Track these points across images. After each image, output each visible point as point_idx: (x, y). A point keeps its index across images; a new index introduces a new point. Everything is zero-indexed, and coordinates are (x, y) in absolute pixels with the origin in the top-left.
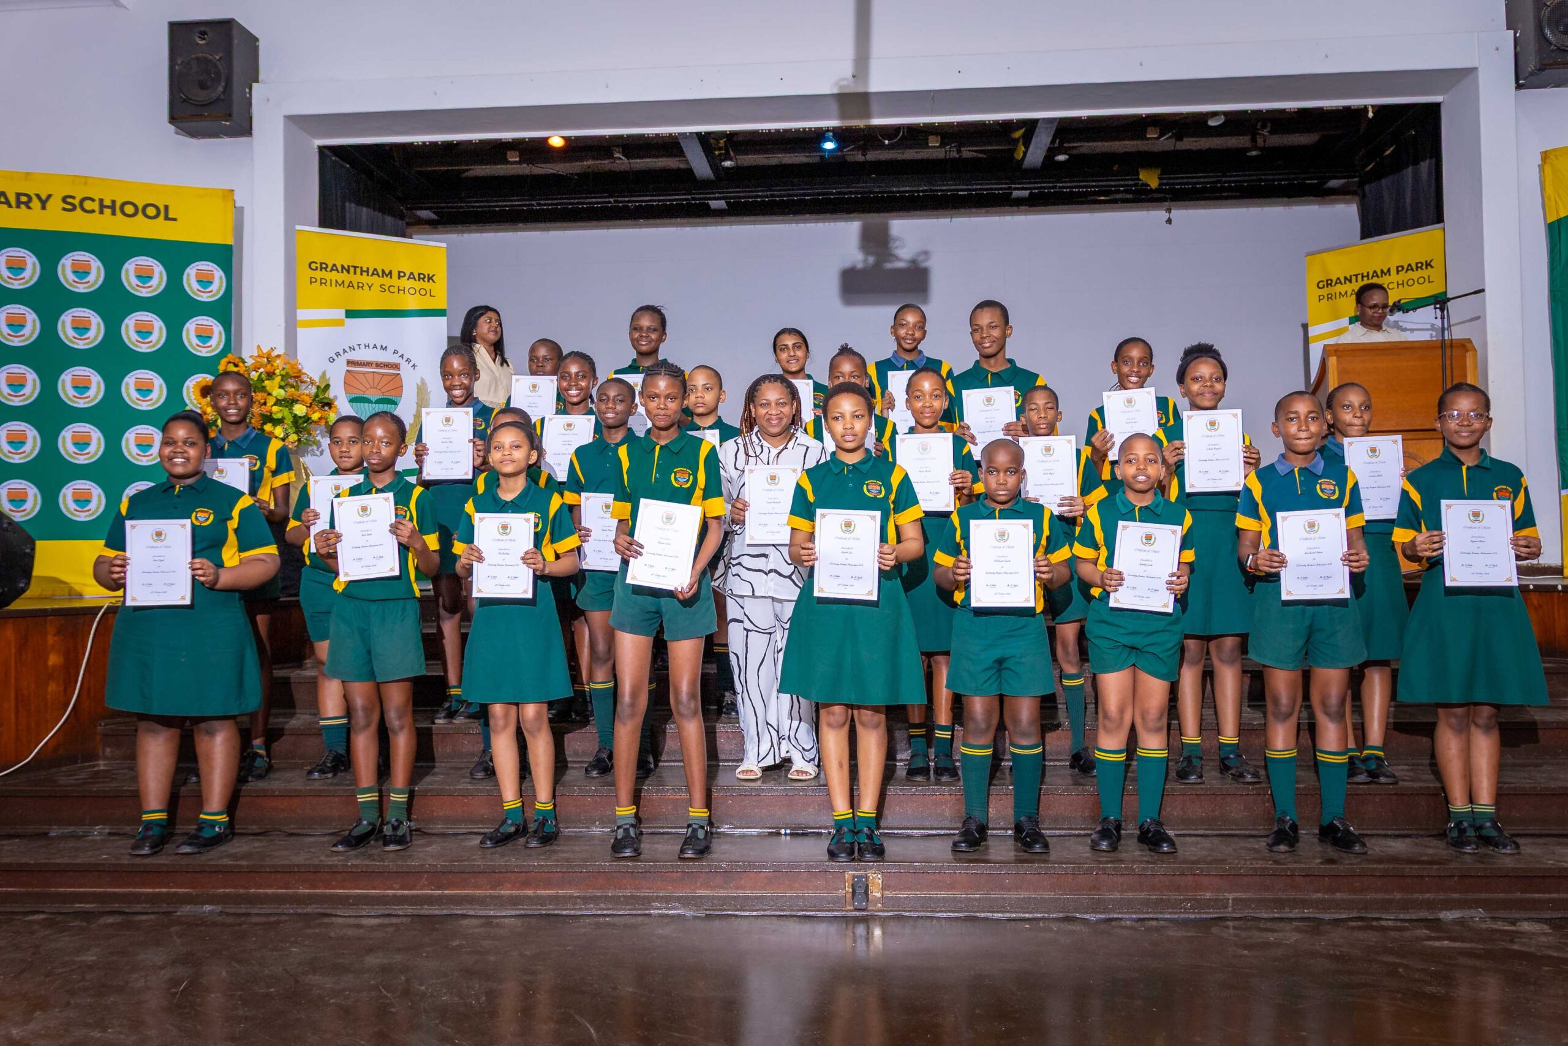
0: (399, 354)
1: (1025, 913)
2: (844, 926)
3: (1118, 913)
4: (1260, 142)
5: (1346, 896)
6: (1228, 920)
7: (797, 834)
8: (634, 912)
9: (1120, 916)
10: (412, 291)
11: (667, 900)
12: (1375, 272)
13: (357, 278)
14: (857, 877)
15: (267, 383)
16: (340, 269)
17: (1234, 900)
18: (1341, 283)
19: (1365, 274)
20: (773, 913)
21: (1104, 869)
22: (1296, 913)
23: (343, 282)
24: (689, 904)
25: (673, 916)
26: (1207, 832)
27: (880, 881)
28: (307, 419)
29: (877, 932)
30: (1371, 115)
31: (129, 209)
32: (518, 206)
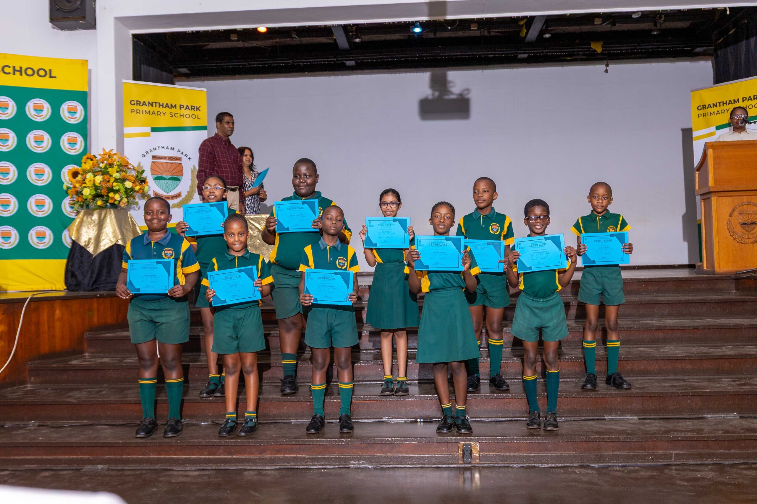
0: (181, 152)
1: (559, 463)
2: (458, 472)
3: (612, 463)
4: (659, 26)
5: (737, 451)
6: (673, 466)
7: (427, 422)
8: (340, 466)
9: (612, 464)
10: (188, 116)
11: (359, 459)
12: (730, 101)
13: (157, 109)
14: (466, 445)
15: (110, 170)
16: (147, 104)
17: (675, 454)
18: (711, 107)
19: (725, 102)
20: (418, 466)
21: (603, 438)
22: (709, 461)
23: (149, 111)
24: (371, 461)
25: (362, 469)
26: (656, 417)
27: (478, 447)
28: (132, 190)
29: (477, 475)
30: (728, 13)
31: (30, 72)
32: (238, 65)
